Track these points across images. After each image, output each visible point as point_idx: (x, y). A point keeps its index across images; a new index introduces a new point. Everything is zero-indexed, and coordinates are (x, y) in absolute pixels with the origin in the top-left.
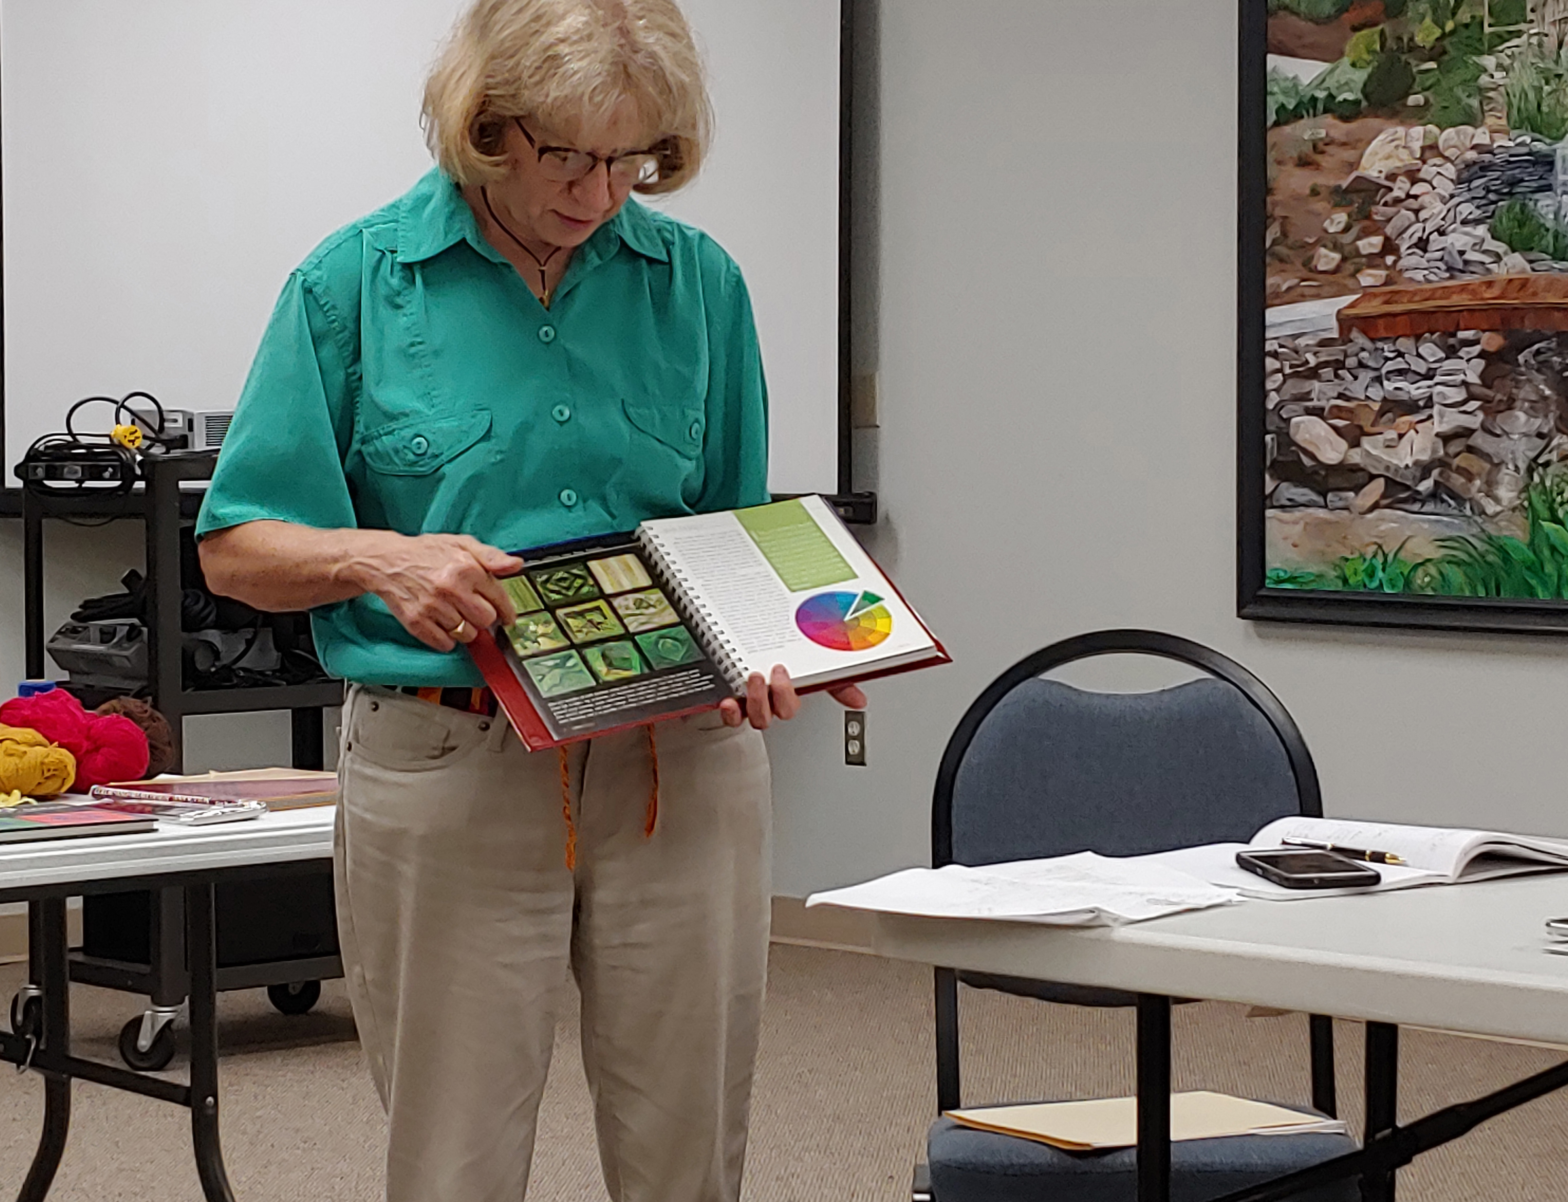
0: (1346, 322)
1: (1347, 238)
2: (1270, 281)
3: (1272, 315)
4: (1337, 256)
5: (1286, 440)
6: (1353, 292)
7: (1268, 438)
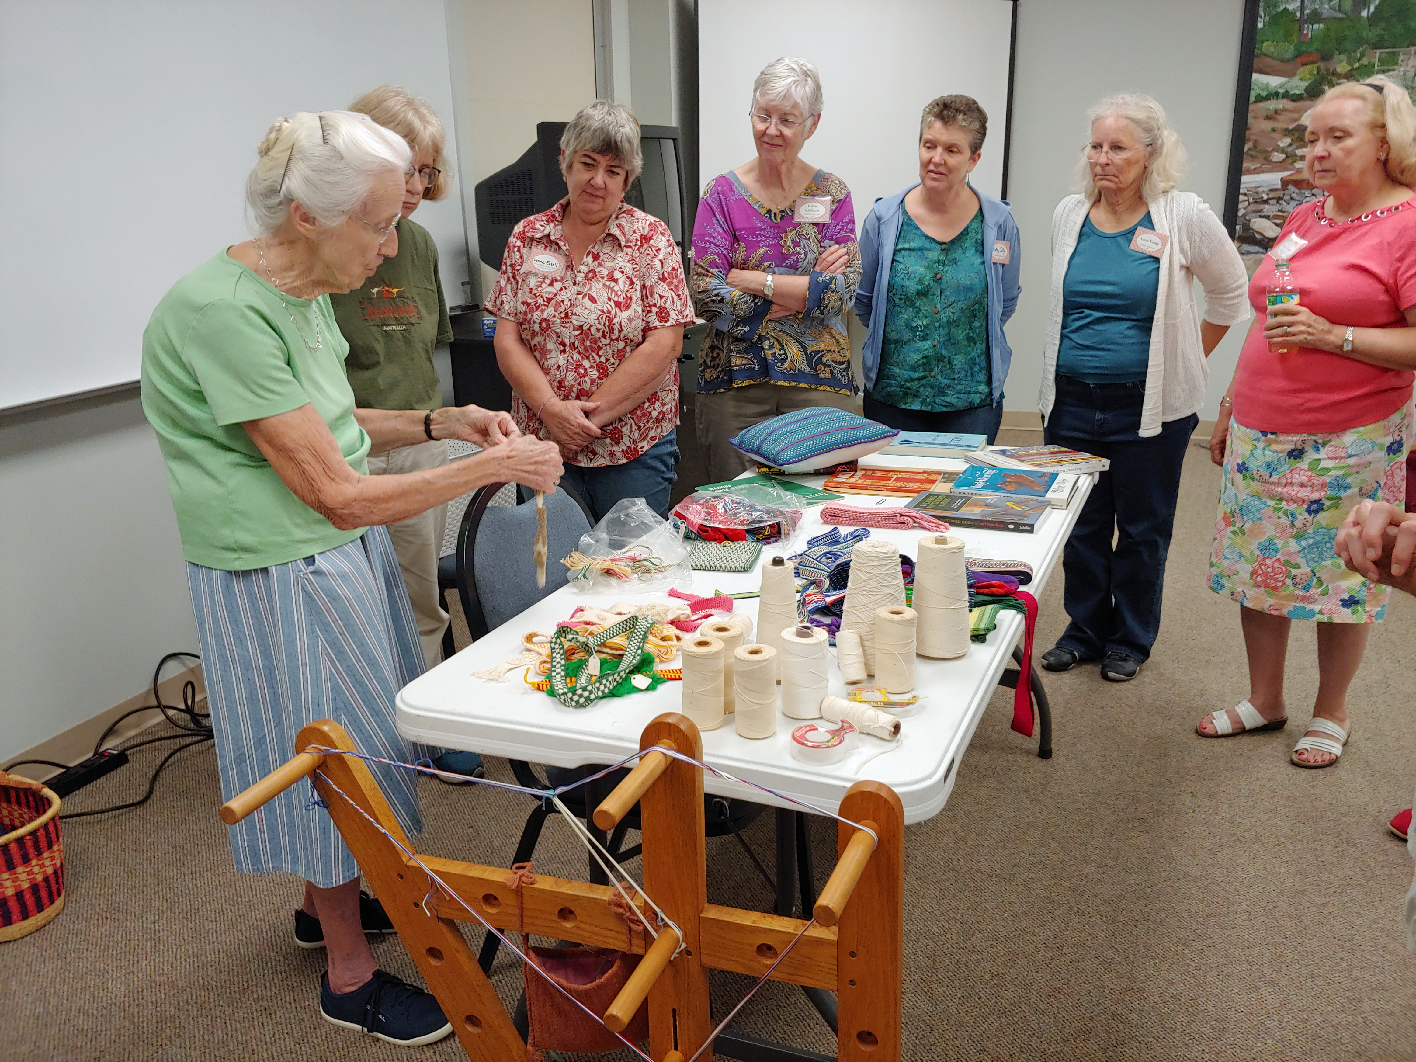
0: (1285, 183)
1: (1290, 149)
2: (1244, 165)
3: (1244, 179)
4: (1284, 156)
5: (1247, 227)
6: (1291, 170)
7: (1238, 227)
